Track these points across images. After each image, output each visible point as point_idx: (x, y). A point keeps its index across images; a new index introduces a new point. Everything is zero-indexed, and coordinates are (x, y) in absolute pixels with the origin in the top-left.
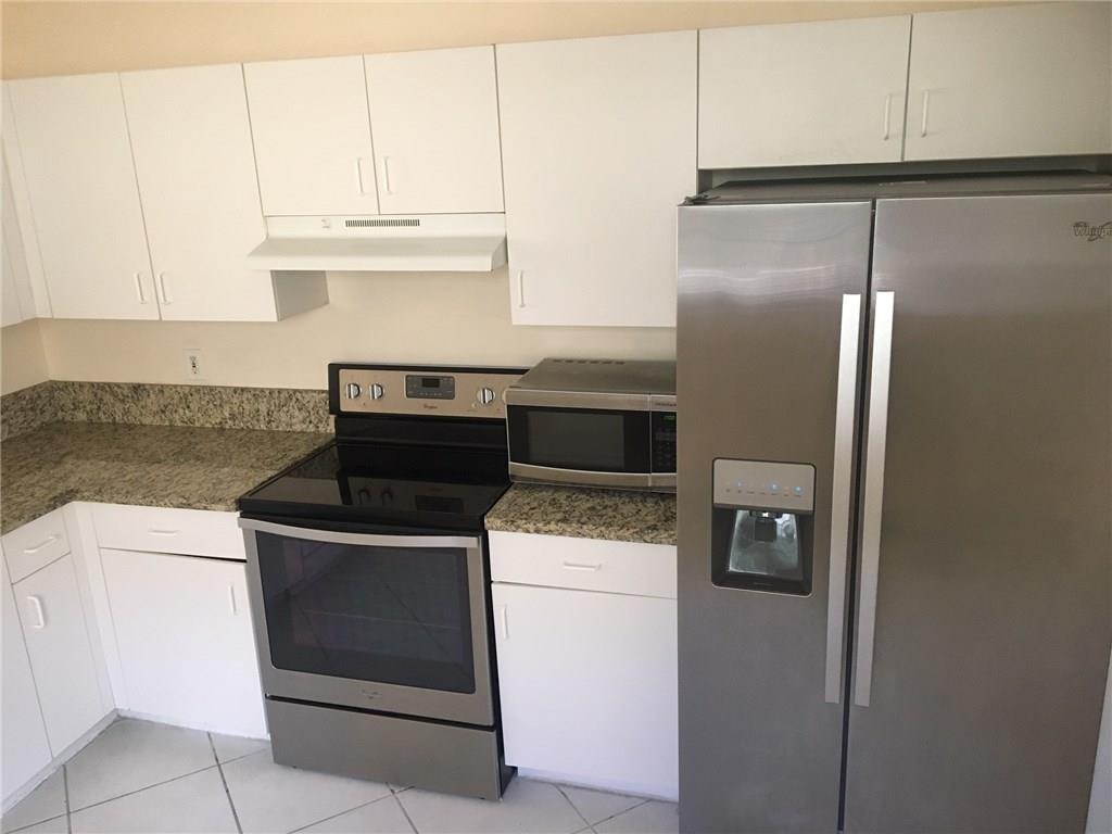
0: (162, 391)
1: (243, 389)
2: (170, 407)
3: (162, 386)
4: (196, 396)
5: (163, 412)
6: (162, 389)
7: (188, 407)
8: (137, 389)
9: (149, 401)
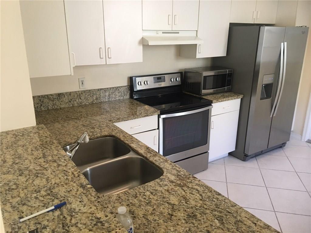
2: (73, 99)
5: (70, 102)
6: (70, 94)
7: (80, 98)
8: (60, 95)
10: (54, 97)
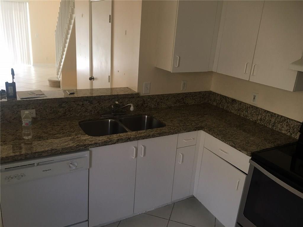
0: (241, 104)
1: (268, 112)
2: (241, 109)
3: (241, 102)
4: (251, 109)
5: (239, 110)
6: (241, 103)
7: (247, 112)
8: (234, 101)
9: (236, 105)
10: (230, 101)
